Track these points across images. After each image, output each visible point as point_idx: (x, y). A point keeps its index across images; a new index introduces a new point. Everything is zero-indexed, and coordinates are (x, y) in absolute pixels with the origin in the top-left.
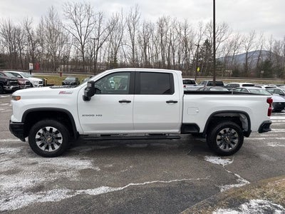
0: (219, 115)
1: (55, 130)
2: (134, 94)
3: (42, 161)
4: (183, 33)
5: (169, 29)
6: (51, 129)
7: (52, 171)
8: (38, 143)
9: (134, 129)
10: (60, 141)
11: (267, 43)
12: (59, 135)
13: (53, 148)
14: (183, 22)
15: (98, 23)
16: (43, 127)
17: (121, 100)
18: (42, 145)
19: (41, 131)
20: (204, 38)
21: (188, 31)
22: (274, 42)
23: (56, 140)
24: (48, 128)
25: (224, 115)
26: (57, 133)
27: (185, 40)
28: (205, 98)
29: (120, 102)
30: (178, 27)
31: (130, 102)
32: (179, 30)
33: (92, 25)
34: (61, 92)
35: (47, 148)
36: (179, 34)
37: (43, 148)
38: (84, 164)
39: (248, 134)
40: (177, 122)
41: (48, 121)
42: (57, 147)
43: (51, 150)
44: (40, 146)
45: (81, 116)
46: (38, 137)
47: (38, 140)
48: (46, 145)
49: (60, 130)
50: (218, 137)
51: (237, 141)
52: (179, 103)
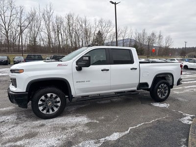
0: (159, 76)
1: (54, 95)
2: (110, 64)
4: (84, 25)
6: (52, 95)
7: (64, 129)
8: (40, 108)
9: (110, 89)
10: (59, 104)
11: (134, 34)
12: (58, 99)
13: (53, 110)
14: (84, 17)
15: (19, 14)
16: (45, 94)
17: (103, 69)
19: (43, 98)
20: (98, 30)
21: (87, 24)
22: (137, 34)
23: (55, 104)
24: (49, 95)
25: (161, 76)
26: (56, 98)
27: (86, 31)
28: (151, 66)
29: (102, 70)
30: (80, 21)
31: (108, 70)
32: (81, 23)
33: (15, 16)
34: (59, 65)
35: (48, 111)
36: (81, 26)
37: (45, 112)
38: (83, 119)
39: (172, 87)
40: (136, 83)
42: (56, 109)
43: (51, 112)
44: (42, 110)
45: (75, 83)
46: (40, 103)
47: (40, 105)
48: (47, 109)
49: (58, 95)
50: (158, 90)
51: (167, 91)
52: (138, 70)
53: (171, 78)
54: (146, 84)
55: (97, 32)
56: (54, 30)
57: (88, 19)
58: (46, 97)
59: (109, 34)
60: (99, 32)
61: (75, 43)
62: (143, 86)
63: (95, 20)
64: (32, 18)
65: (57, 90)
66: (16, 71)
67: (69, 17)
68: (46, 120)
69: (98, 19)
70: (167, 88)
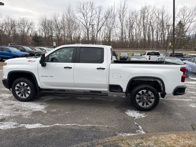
1: (26, 85)
3: (17, 104)
5: (149, 15)
6: (24, 84)
7: (17, 110)
8: (17, 92)
9: (75, 86)
10: (29, 92)
12: (29, 88)
13: (25, 96)
14: (161, 8)
16: (19, 82)
17: (65, 66)
18: (19, 94)
19: (18, 85)
21: (165, 15)
23: (27, 91)
24: (22, 83)
26: (27, 86)
27: (162, 22)
28: (125, 67)
29: (65, 68)
30: (157, 13)
31: (71, 68)
32: (157, 15)
34: (29, 61)
35: (22, 95)
36: (158, 17)
37: (19, 96)
39: (163, 95)
40: (105, 83)
41: (22, 79)
42: (27, 96)
45: (40, 76)
46: (16, 88)
52: (107, 70)
54: (118, 87)
58: (20, 85)
60: (180, 22)
65: (28, 81)
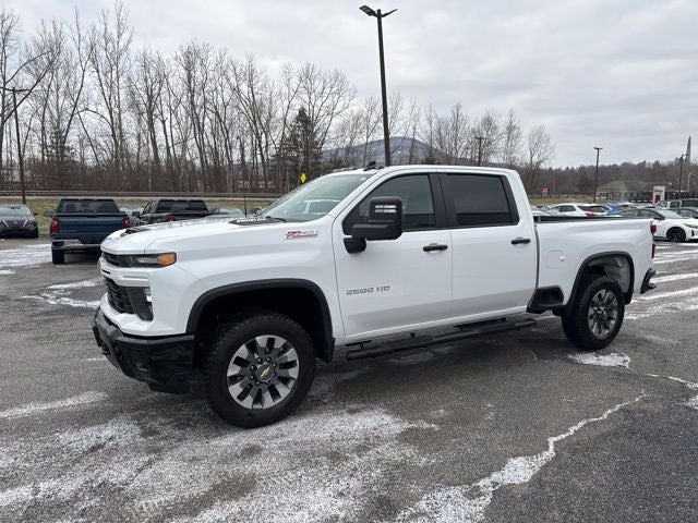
1: (280, 342)
2: (449, 227)
4: (244, 88)
6: (271, 342)
8: (235, 390)
10: (294, 373)
13: (275, 396)
16: (249, 338)
17: (427, 245)
18: (243, 396)
19: (243, 352)
20: (297, 105)
21: (257, 86)
23: (280, 372)
24: (261, 340)
26: (284, 349)
27: (255, 110)
30: (230, 74)
31: (445, 247)
32: (233, 80)
35: (258, 399)
36: (236, 90)
37: (248, 403)
39: (627, 298)
42: (284, 391)
43: (268, 402)
44: (239, 397)
45: (343, 294)
46: (233, 370)
47: (234, 379)
48: (254, 390)
49: (292, 340)
50: (591, 312)
51: (615, 314)
52: (532, 245)
53: (624, 271)
54: (556, 293)
55: (294, 113)
56: (134, 105)
57: (259, 65)
58: (253, 347)
59: (336, 121)
60: (302, 112)
61: (215, 153)
62: (545, 297)
63: (287, 71)
64: (49, 59)
65: (290, 323)
66: (142, 260)
67: (190, 60)
68: (256, 432)
69: (298, 67)
70: (615, 303)
